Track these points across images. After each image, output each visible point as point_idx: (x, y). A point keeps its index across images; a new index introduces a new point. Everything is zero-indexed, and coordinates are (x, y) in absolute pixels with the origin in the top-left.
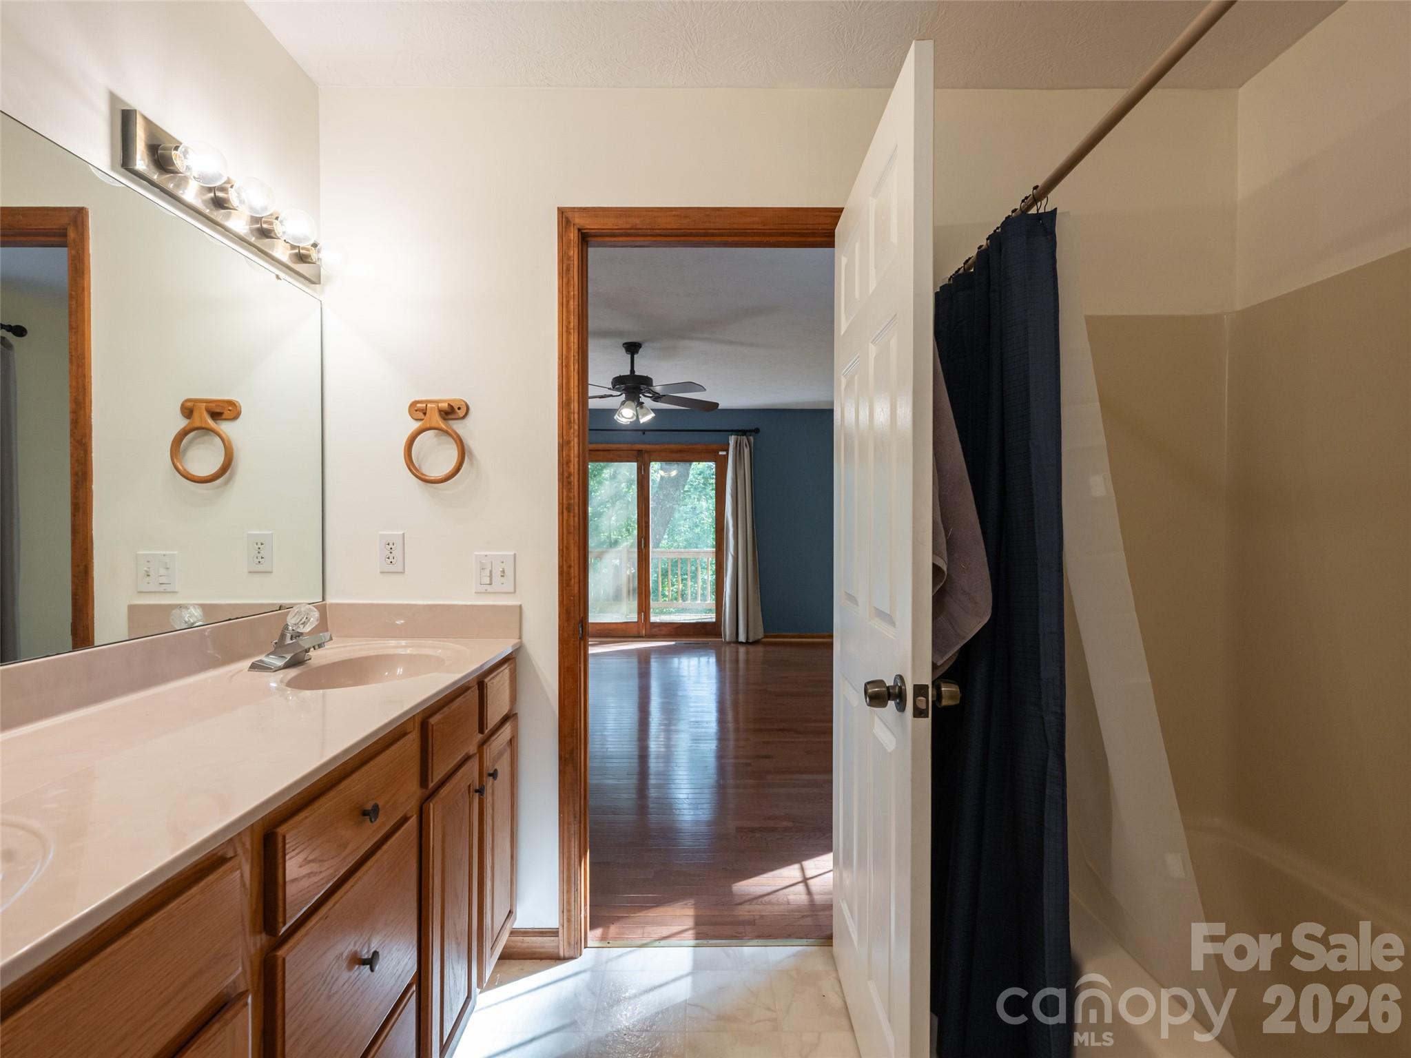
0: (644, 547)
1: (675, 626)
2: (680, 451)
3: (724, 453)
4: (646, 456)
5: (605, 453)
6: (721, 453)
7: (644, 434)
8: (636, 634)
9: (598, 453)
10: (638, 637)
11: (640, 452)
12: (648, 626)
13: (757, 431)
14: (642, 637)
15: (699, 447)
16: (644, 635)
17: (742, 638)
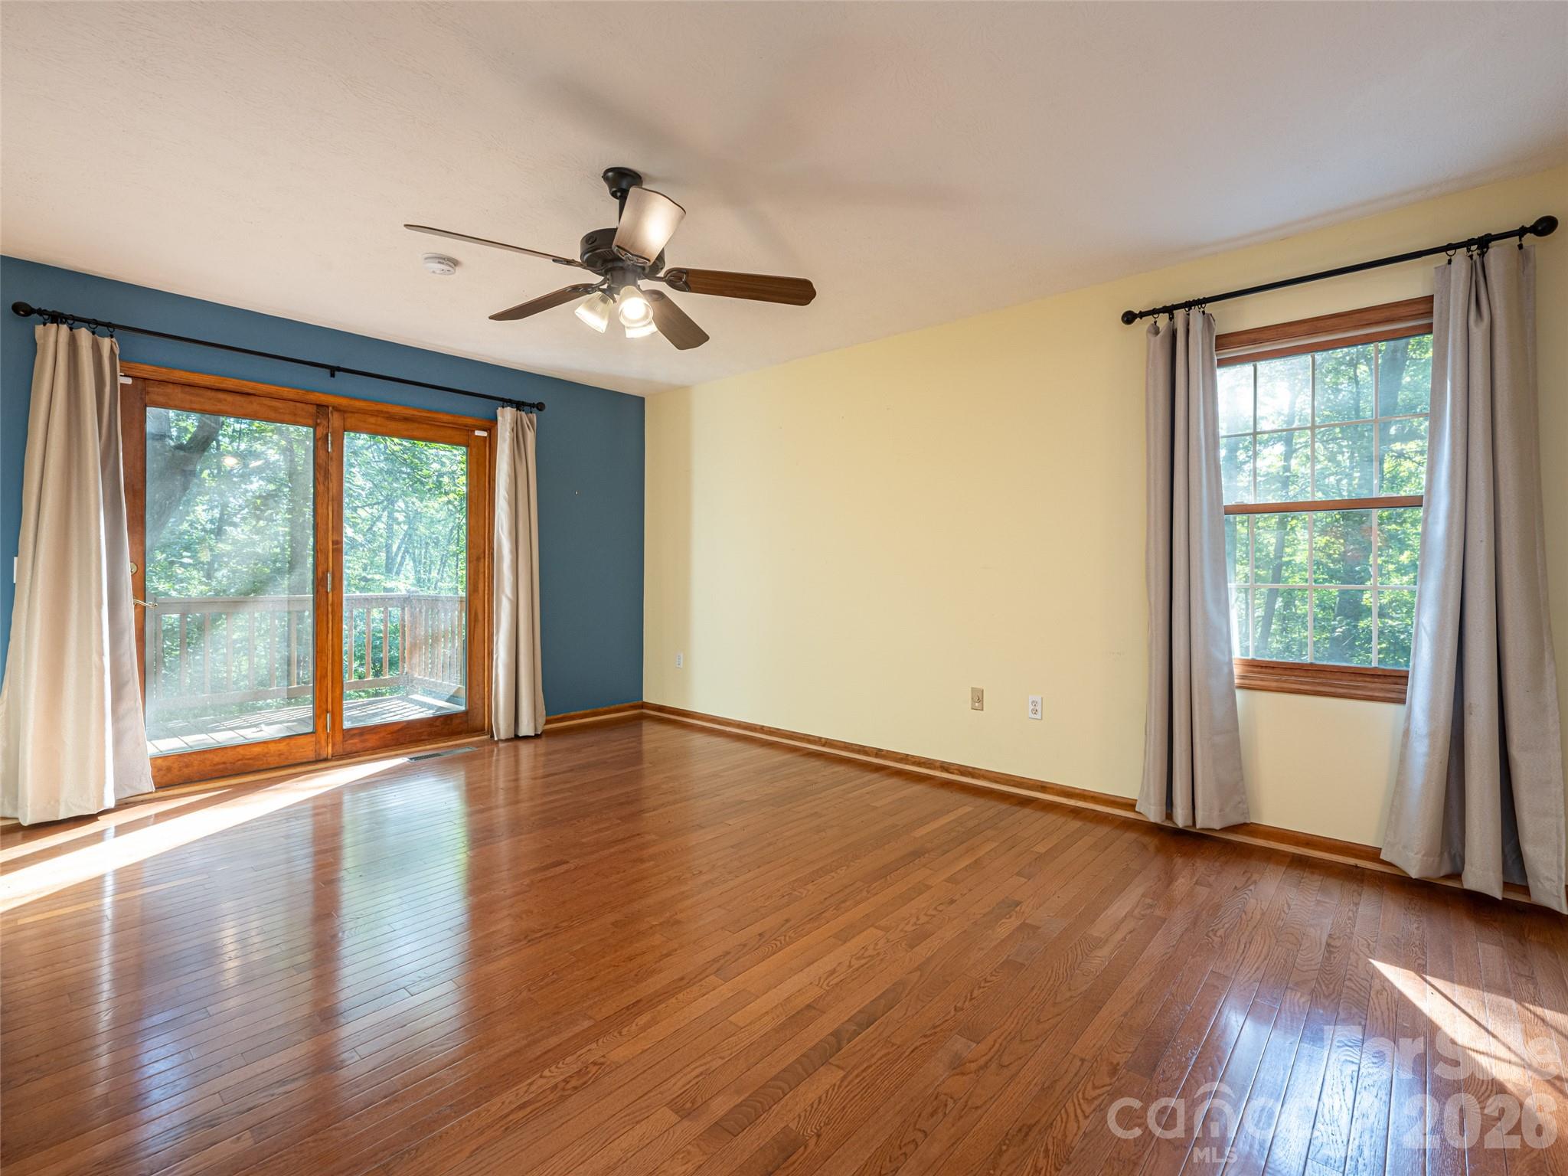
0: (333, 589)
1: (396, 728)
2: (406, 419)
3: (484, 434)
4: (336, 420)
5: (238, 399)
6: (477, 433)
7: (333, 375)
8: (312, 756)
9: (221, 395)
10: (318, 762)
11: (321, 408)
12: (339, 738)
13: (540, 407)
14: (326, 760)
15: (445, 418)
16: (329, 757)
17: (526, 729)
